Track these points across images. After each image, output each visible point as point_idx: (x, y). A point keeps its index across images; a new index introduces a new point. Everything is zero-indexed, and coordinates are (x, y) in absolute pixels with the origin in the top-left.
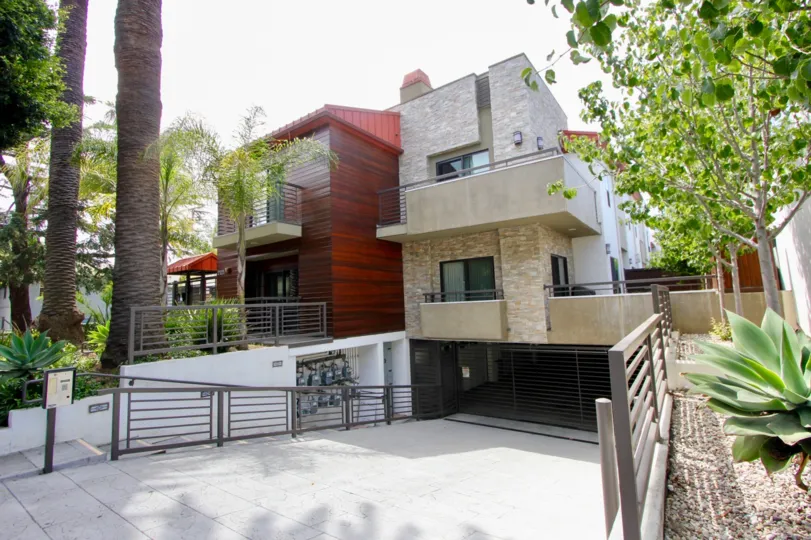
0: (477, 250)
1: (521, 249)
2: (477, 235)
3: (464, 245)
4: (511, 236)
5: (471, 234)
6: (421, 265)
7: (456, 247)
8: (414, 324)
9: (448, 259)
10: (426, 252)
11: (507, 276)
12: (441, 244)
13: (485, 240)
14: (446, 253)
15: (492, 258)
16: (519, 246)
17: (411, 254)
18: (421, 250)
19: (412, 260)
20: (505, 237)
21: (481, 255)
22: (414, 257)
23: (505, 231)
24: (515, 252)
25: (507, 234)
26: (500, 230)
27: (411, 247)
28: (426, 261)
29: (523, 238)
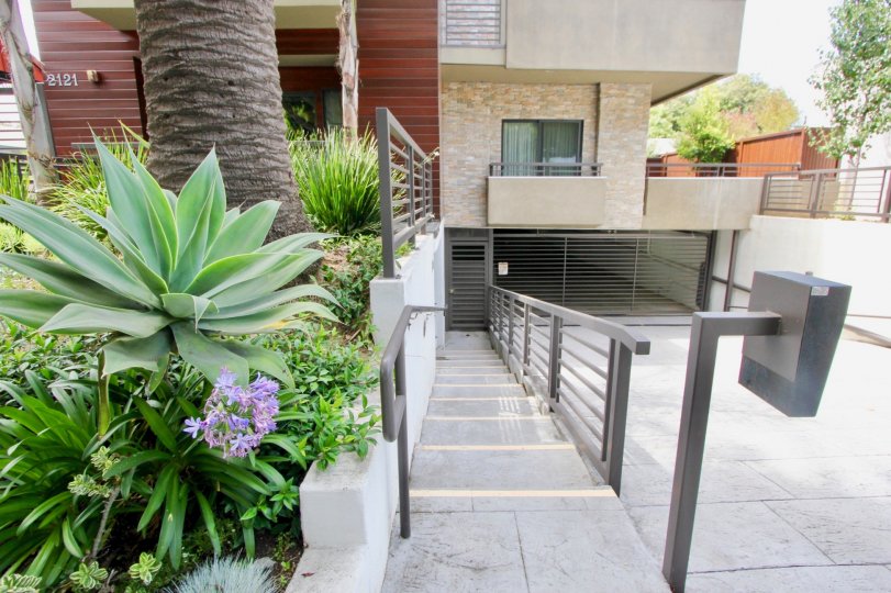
0: (562, 108)
1: (627, 115)
2: (563, 88)
3: (542, 99)
4: (616, 96)
5: (555, 84)
6: (474, 121)
7: (531, 100)
8: (460, 207)
9: (517, 117)
10: (485, 101)
11: (605, 148)
12: (507, 92)
13: (575, 97)
14: (512, 107)
15: (582, 122)
16: (624, 110)
17: (460, 101)
18: (478, 99)
19: (460, 112)
20: (609, 96)
21: (566, 117)
22: (464, 106)
23: (610, 88)
24: (619, 118)
25: (612, 92)
26: (602, 86)
27: (459, 90)
28: (485, 116)
29: (631, 101)
